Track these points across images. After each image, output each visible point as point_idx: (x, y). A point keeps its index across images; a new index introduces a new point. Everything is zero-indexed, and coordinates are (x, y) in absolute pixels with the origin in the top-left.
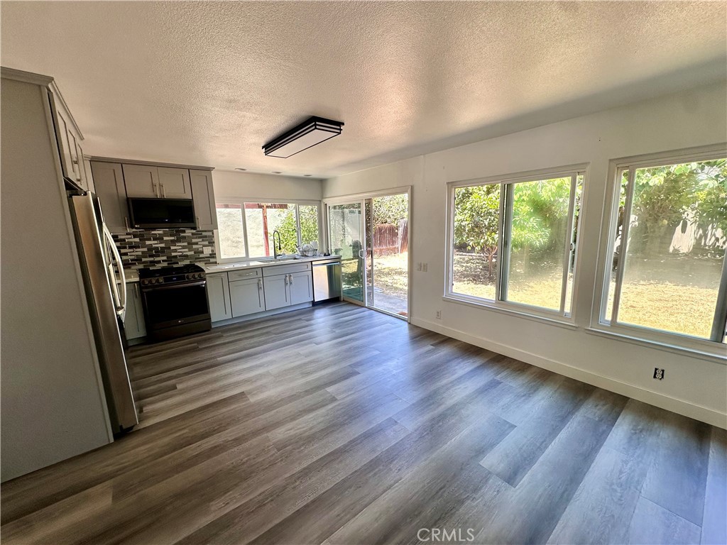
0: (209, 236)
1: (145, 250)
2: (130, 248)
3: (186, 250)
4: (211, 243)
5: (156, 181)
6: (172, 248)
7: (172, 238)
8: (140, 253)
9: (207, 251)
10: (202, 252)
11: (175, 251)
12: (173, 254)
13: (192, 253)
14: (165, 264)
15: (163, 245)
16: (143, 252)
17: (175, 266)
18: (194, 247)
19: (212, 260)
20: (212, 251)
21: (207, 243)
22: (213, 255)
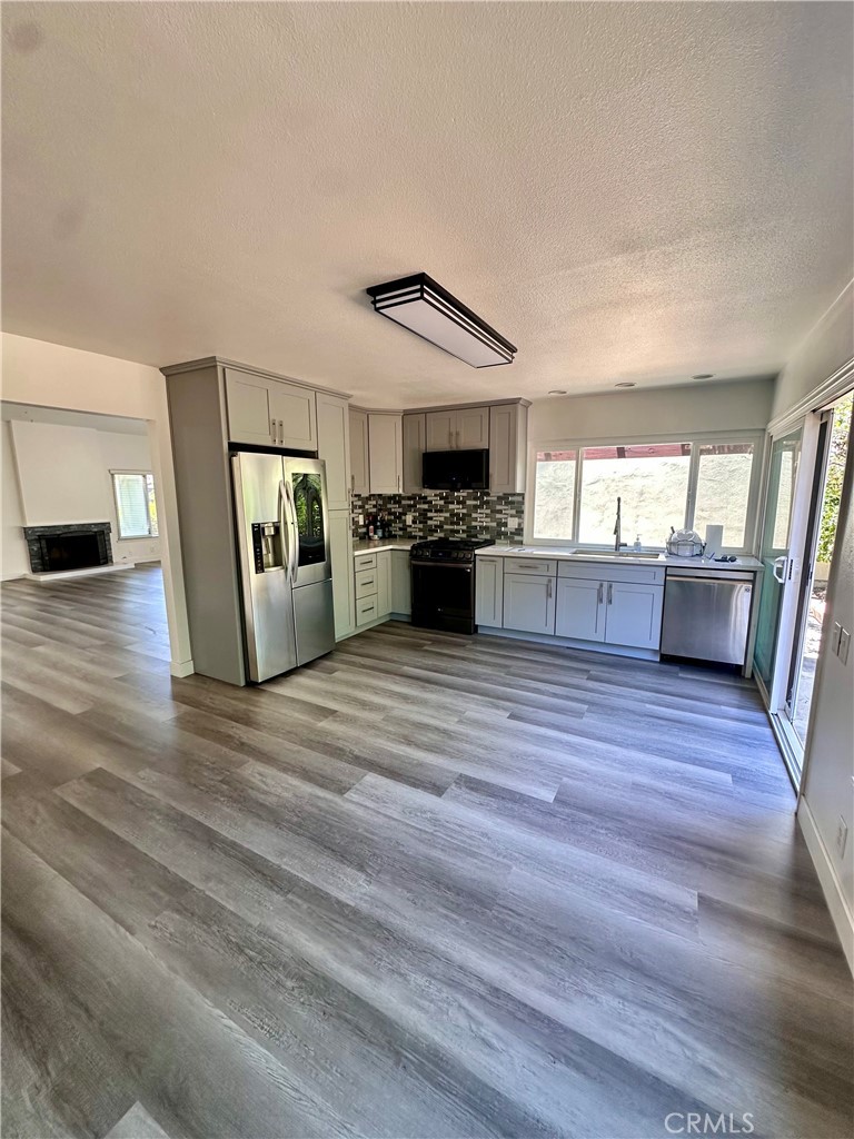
0: (518, 502)
1: (448, 515)
2: (436, 511)
3: (489, 520)
4: (520, 513)
5: (453, 430)
6: (474, 515)
7: (475, 503)
8: (442, 519)
9: (513, 524)
10: (505, 525)
11: (476, 519)
12: (474, 524)
13: (494, 524)
14: (464, 536)
15: (465, 511)
16: (445, 518)
17: (473, 540)
18: (498, 516)
19: (517, 538)
20: (519, 524)
21: (514, 512)
22: (519, 531)
